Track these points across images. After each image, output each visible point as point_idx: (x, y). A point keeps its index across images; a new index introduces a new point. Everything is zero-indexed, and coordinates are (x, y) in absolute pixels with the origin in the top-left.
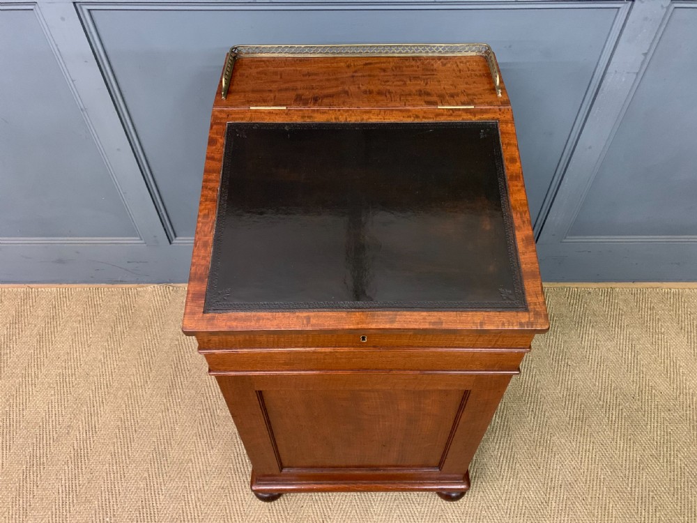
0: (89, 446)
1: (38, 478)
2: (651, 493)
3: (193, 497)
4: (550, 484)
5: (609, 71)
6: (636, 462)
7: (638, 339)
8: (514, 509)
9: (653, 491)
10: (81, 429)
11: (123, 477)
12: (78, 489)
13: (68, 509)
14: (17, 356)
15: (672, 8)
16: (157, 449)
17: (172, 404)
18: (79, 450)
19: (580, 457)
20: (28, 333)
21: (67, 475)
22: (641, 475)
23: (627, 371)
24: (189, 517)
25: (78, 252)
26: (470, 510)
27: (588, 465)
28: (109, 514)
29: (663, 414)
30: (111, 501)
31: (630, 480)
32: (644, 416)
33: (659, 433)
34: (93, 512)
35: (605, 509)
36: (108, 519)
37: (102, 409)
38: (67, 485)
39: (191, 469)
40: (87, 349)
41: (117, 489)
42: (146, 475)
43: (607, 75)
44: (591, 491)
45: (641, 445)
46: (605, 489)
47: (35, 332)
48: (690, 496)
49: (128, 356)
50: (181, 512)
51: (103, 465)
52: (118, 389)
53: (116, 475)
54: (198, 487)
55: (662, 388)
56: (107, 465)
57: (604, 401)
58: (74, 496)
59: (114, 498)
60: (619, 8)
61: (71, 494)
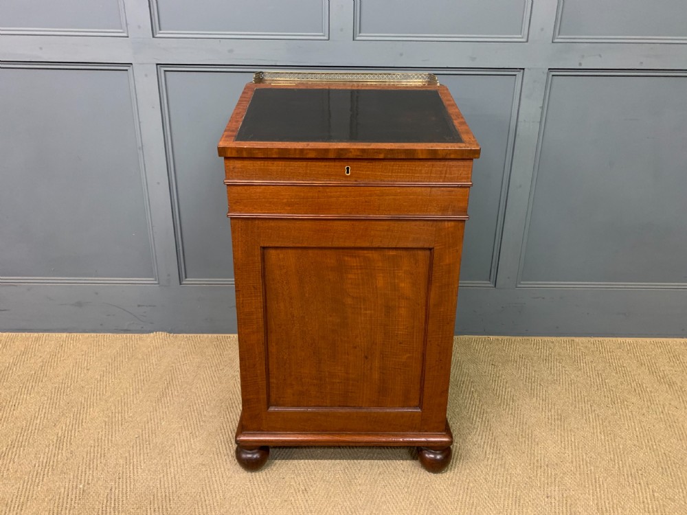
0: (73, 434)
1: (17, 457)
2: (640, 472)
3: (172, 471)
4: (536, 464)
5: (520, 119)
6: (619, 448)
7: (604, 370)
8: (503, 482)
9: (641, 470)
10: (68, 423)
11: (103, 455)
12: (55, 465)
13: (41, 478)
14: (19, 376)
15: (550, 76)
16: (141, 437)
17: (161, 407)
18: (62, 437)
19: (563, 445)
20: (33, 361)
21: (46, 454)
22: (626, 459)
23: (598, 389)
24: (166, 486)
25: (97, 294)
26: (457, 482)
27: (572, 450)
28: (83, 482)
29: (638, 418)
30: (88, 473)
31: (616, 461)
32: (620, 418)
33: (637, 429)
34: (67, 480)
35: (596, 482)
36: (81, 486)
37: (91, 409)
38: (45, 461)
39: (173, 451)
40: (85, 371)
41: (95, 463)
42: (127, 455)
43: (519, 124)
44: (578, 470)
45: (622, 438)
46: (592, 468)
47: (40, 360)
48: (679, 474)
49: (123, 376)
50: (158, 481)
51: (84, 447)
52: (110, 397)
53: (96, 454)
54: (179, 464)
55: (634, 400)
56: (89, 448)
57: (579, 408)
58: (50, 470)
59: (91, 472)
60: (515, 75)
61: (47, 467)
